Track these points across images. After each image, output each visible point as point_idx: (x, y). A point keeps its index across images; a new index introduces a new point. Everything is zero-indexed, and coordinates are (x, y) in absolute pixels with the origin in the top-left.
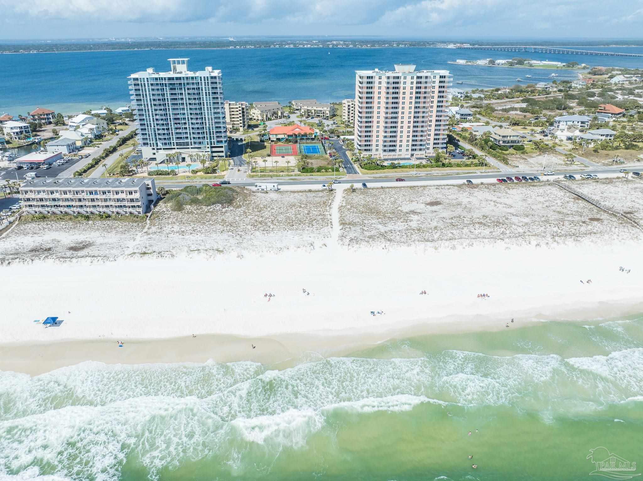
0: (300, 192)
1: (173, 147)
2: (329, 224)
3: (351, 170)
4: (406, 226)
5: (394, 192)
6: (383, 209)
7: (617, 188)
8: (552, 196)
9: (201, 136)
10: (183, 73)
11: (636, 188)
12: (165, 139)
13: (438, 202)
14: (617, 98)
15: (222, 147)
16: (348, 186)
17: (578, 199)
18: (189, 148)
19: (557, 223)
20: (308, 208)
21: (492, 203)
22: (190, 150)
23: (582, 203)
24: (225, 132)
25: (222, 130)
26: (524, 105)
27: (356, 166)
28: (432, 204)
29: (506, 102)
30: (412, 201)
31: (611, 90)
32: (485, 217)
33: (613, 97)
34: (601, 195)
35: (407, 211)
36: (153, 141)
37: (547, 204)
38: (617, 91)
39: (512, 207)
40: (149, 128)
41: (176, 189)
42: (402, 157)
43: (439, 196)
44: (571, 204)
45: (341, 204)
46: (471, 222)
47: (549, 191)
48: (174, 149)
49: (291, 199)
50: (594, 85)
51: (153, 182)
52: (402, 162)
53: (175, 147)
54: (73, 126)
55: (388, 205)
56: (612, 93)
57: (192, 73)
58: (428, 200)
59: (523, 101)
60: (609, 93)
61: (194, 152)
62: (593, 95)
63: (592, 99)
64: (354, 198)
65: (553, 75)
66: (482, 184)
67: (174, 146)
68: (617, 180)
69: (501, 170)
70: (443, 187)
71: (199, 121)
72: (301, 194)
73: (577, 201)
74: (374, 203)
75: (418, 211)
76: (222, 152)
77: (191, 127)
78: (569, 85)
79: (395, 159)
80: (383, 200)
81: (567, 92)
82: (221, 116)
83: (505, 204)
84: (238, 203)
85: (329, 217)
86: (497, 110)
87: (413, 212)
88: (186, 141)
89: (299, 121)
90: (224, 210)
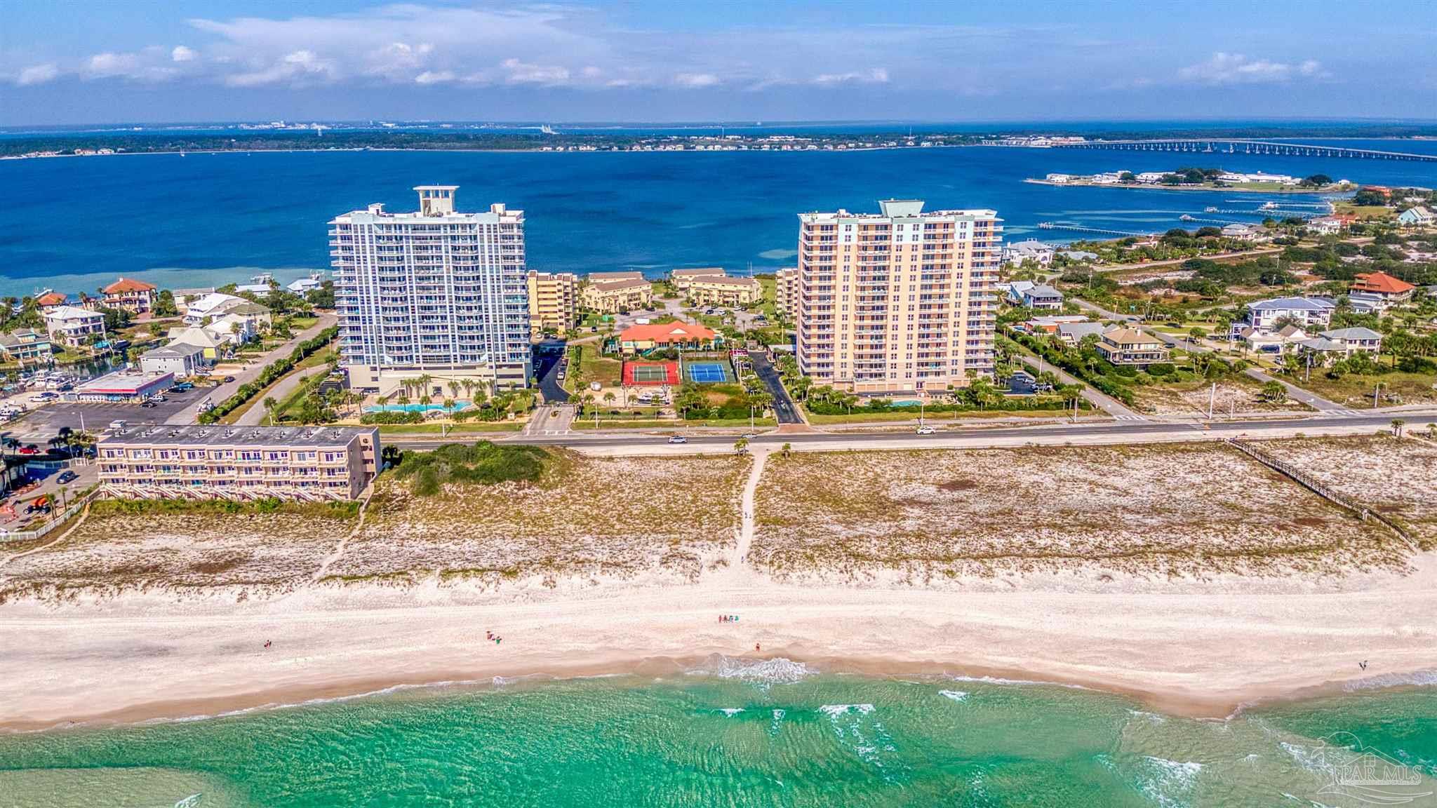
0: (680, 458)
1: (416, 365)
2: (735, 524)
3: (787, 415)
4: (894, 529)
5: (874, 461)
6: (849, 492)
7: (1374, 456)
8: (1223, 473)
9: (476, 342)
10: (445, 215)
11: (1413, 457)
12: (400, 348)
13: (968, 481)
14: (1409, 257)
15: (520, 366)
16: (777, 447)
17: (1280, 480)
18: (450, 368)
19: (1223, 527)
20: (694, 489)
21: (1086, 487)
22: (453, 372)
23: (1287, 489)
24: (529, 335)
25: (522, 331)
26: (1187, 276)
27: (798, 407)
28: (953, 486)
29: (1147, 269)
30: (911, 480)
31: (1397, 240)
32: (1065, 512)
33: (1397, 256)
34: (1335, 471)
35: (896, 498)
36: (373, 352)
37: (1209, 488)
38: (1410, 243)
39: (1128, 493)
40: (368, 325)
41: (421, 451)
42: (898, 389)
43: (970, 469)
44: (1263, 490)
45: (761, 484)
46: (1034, 524)
47: (1218, 462)
48: (420, 369)
49: (660, 472)
50: (1358, 230)
51: (376, 437)
52: (896, 401)
53: (421, 365)
54: (196, 318)
55: (860, 486)
56: (1398, 246)
57: (463, 215)
58: (948, 477)
59: (1187, 266)
60: (1391, 247)
61: (460, 376)
62: (1353, 250)
63: (1350, 260)
64: (791, 470)
65: (1269, 204)
66: (1068, 445)
67: (418, 362)
68: (1376, 439)
69: (1115, 417)
70: (982, 452)
71: (474, 313)
72: (681, 462)
73: (1278, 483)
74: (832, 483)
75: (923, 499)
76: (521, 376)
77: (456, 324)
78: (1300, 228)
79: (882, 394)
80: (850, 476)
81: (1294, 243)
82: (520, 302)
83: (1116, 489)
84: (551, 480)
85: (736, 508)
86: (1122, 287)
87: (912, 502)
88: (443, 352)
89: (683, 313)
90: (521, 493)
